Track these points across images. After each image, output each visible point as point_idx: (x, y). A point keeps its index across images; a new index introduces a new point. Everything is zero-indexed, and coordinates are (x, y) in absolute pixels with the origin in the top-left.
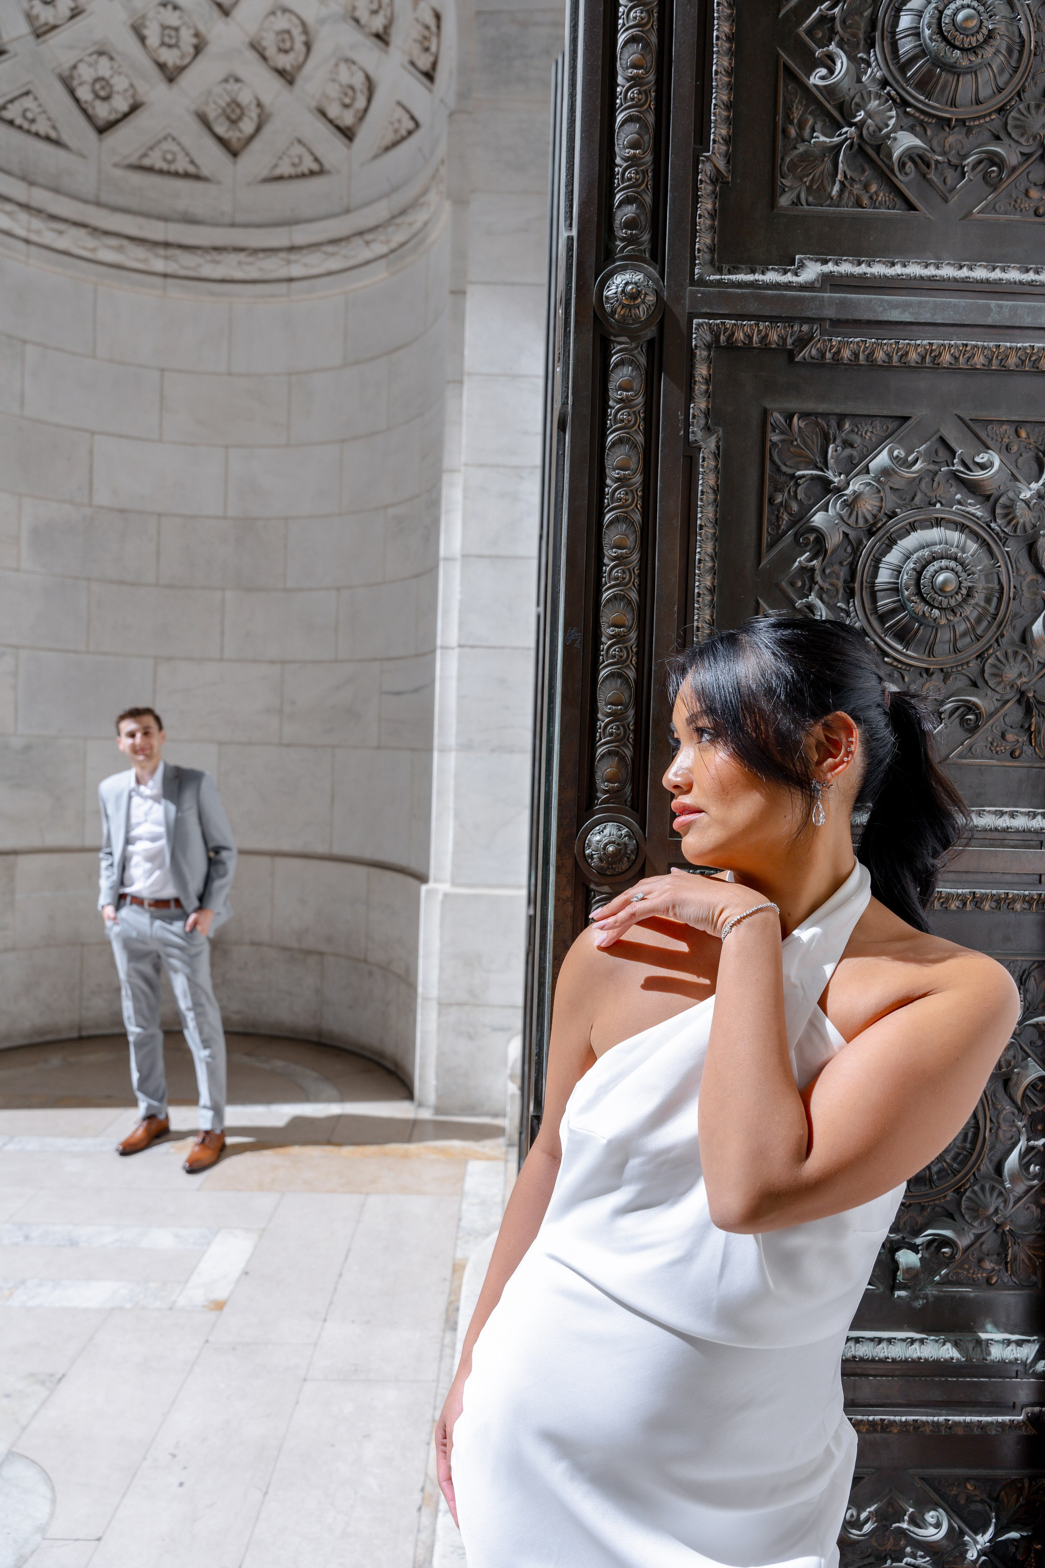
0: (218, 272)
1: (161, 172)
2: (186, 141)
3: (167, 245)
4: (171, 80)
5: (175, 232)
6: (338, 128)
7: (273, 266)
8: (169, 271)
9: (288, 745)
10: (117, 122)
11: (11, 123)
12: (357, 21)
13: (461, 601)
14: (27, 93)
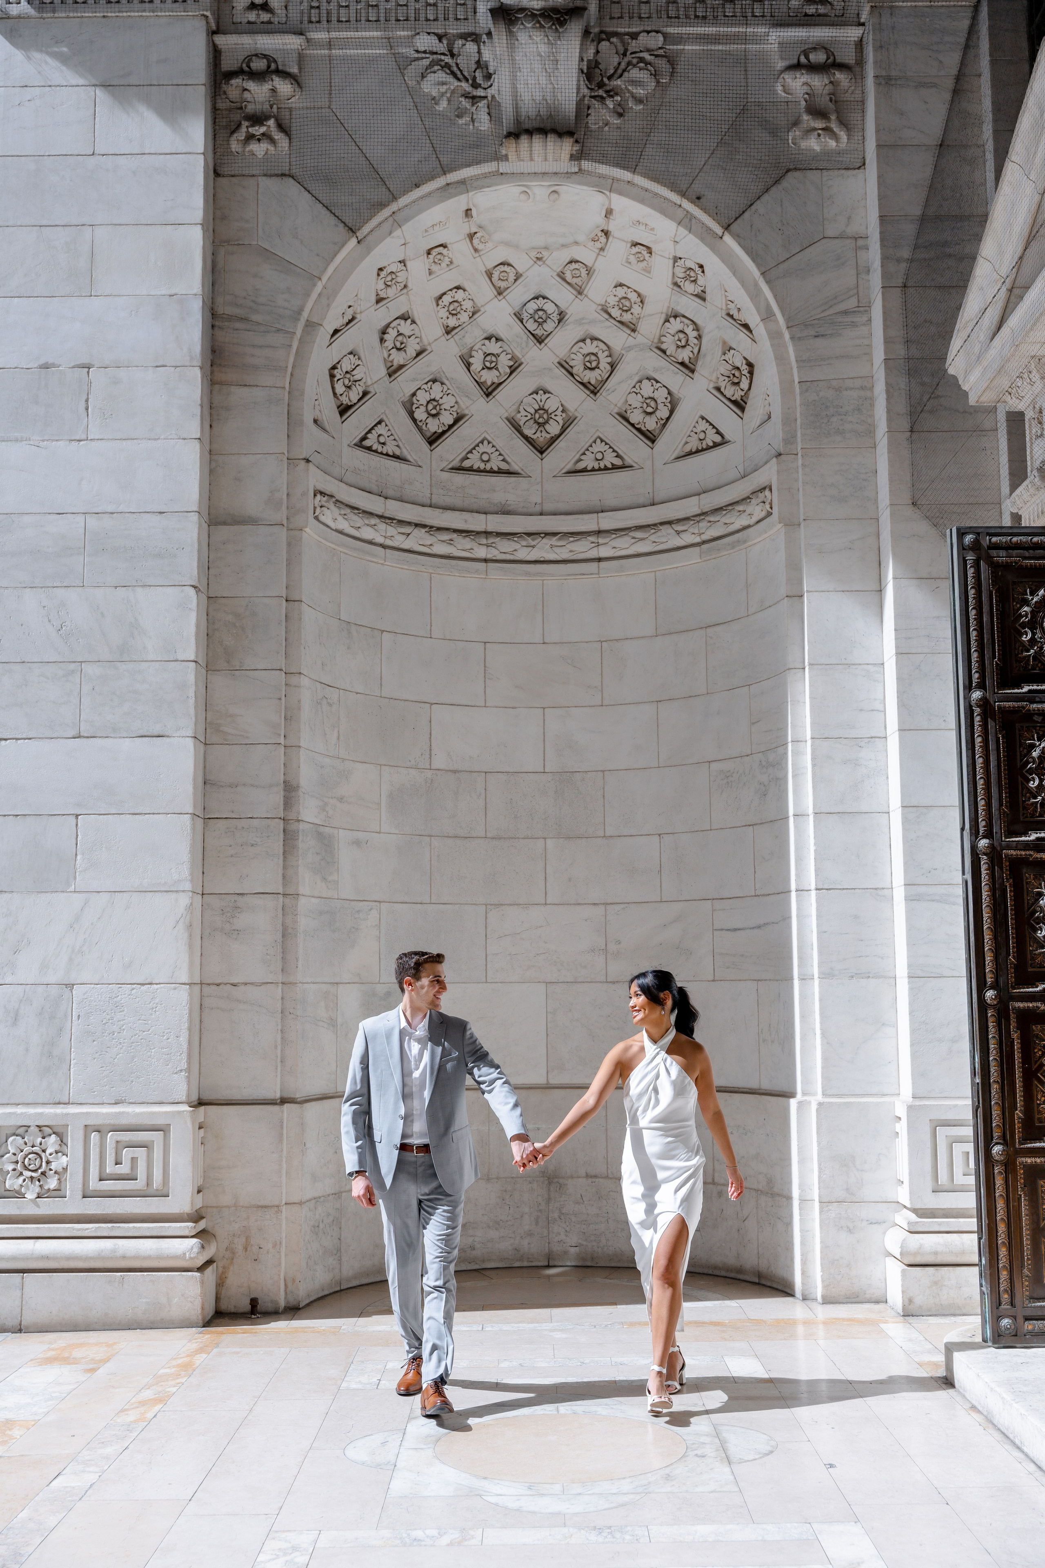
0: (533, 555)
1: (479, 471)
2: (499, 443)
3: (487, 534)
4: (488, 395)
5: (495, 523)
6: (639, 430)
7: (583, 549)
8: (489, 556)
9: (614, 983)
10: (444, 432)
11: (369, 449)
12: (664, 352)
13: (815, 851)
14: (380, 423)
